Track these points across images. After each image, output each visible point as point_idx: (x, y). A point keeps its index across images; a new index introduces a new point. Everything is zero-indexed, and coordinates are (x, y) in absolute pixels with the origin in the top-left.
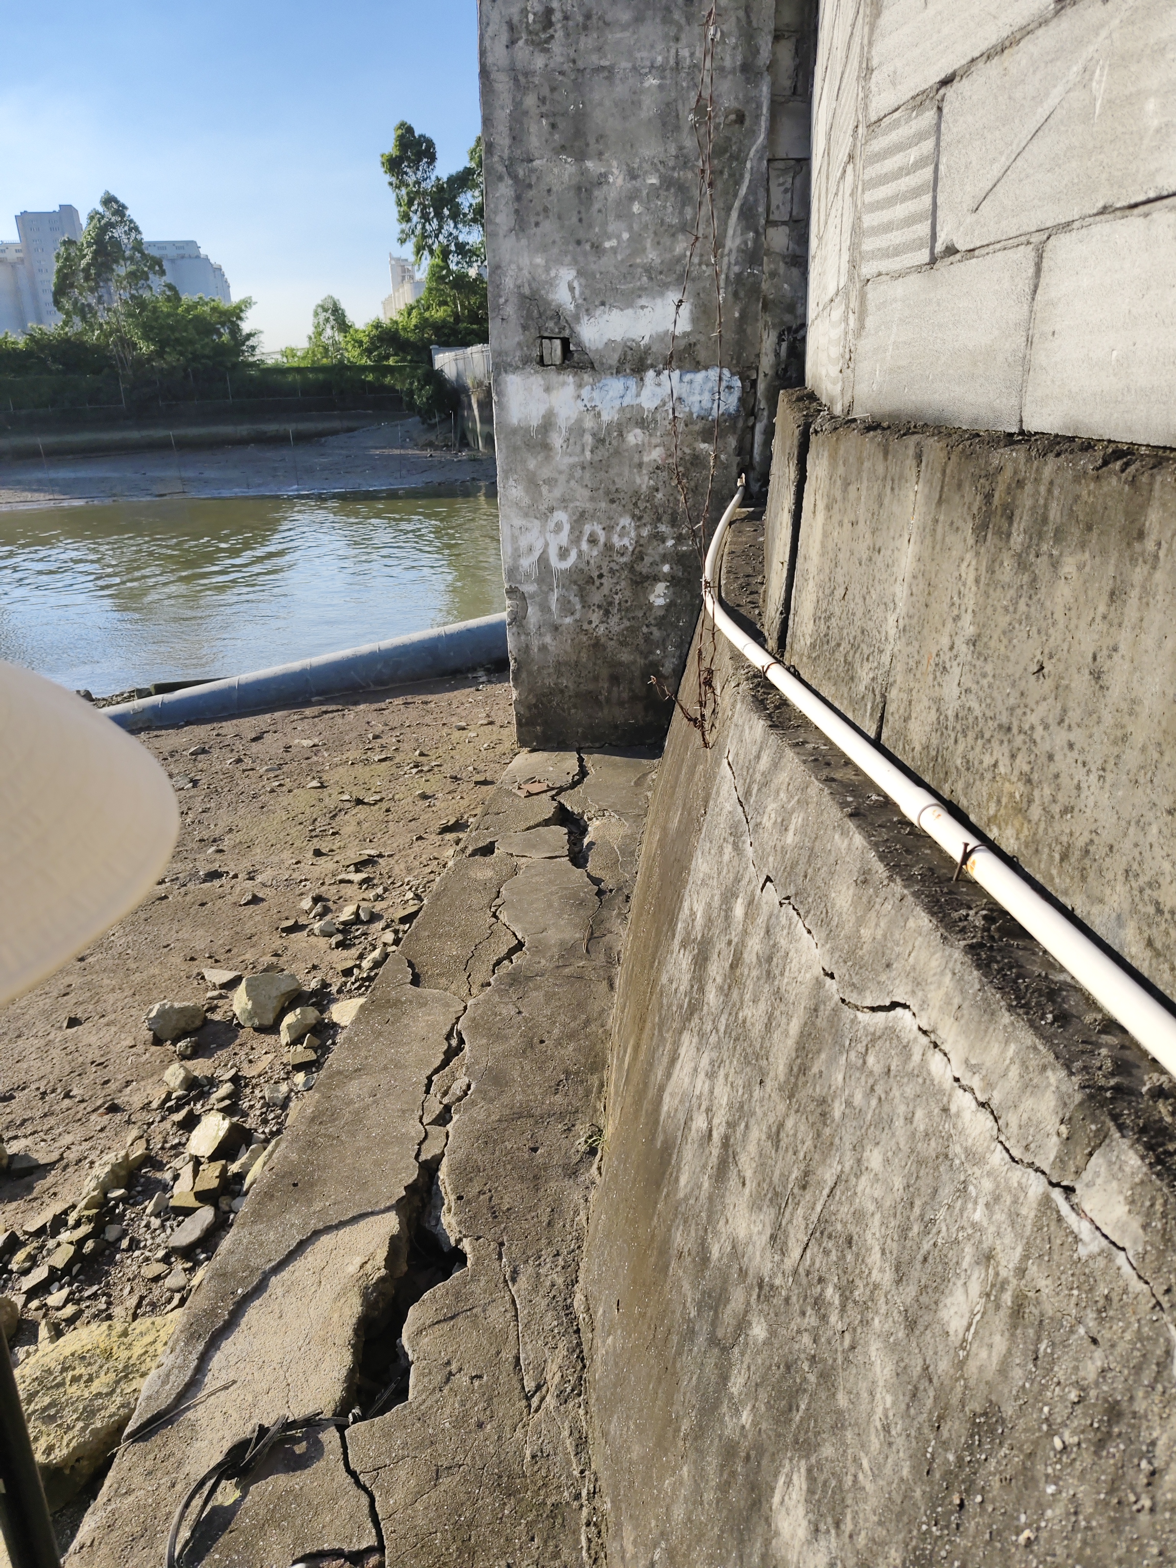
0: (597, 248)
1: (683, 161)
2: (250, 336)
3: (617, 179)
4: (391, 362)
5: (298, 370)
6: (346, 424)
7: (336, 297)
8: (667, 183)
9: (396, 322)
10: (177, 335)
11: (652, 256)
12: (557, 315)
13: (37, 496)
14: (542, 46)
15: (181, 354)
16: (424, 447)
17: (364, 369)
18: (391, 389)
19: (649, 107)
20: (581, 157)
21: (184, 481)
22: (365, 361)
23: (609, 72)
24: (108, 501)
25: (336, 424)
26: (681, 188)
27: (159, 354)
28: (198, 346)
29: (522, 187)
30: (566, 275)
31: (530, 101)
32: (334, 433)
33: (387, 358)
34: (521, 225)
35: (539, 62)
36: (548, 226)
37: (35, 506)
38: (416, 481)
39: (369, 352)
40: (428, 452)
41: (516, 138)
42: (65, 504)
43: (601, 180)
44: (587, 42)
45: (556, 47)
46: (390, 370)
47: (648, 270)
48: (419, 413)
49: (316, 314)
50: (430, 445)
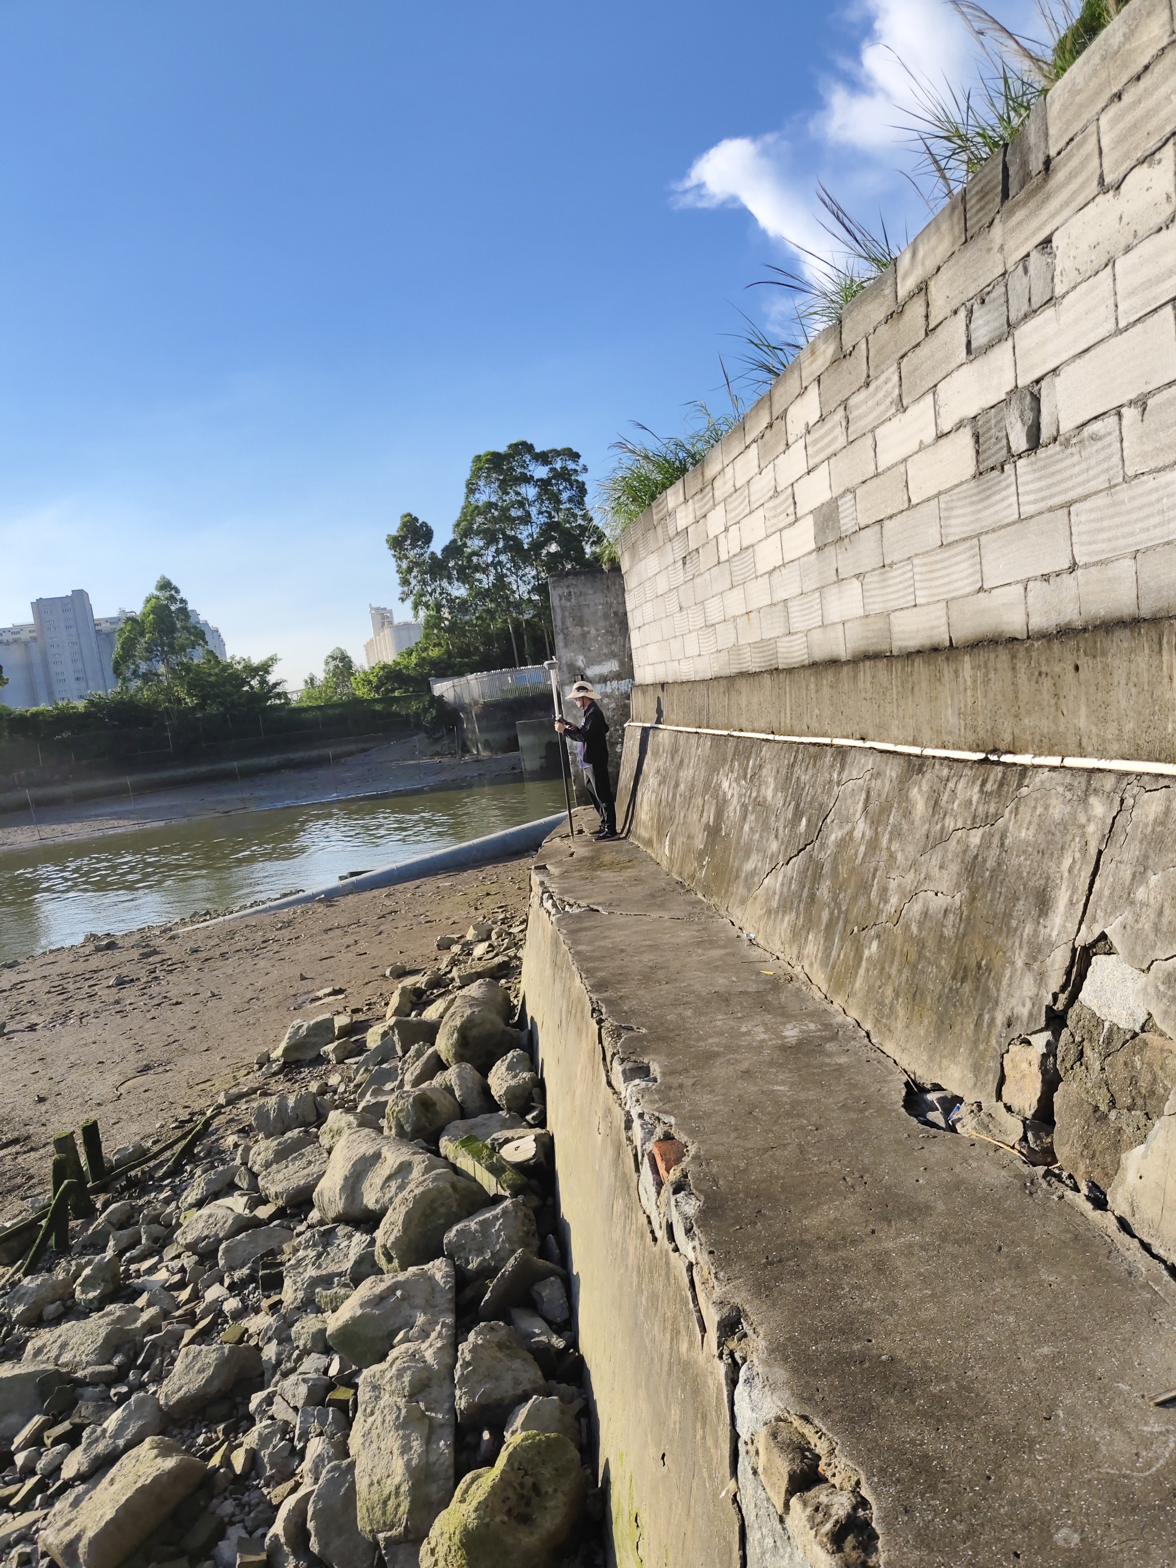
0: (589, 650)
1: (611, 626)
2: (276, 685)
3: (593, 631)
4: (396, 694)
5: (319, 708)
6: (361, 746)
7: (343, 648)
8: (607, 632)
9: (399, 664)
10: (216, 691)
11: (605, 651)
12: (579, 669)
13: (121, 822)
14: (569, 600)
15: (222, 704)
16: (433, 756)
17: (374, 701)
18: (397, 715)
19: (600, 613)
20: (582, 627)
21: (243, 800)
22: (374, 695)
23: (588, 606)
24: (185, 821)
25: (352, 747)
26: (612, 634)
27: (201, 706)
28: (236, 697)
29: (566, 636)
30: (581, 658)
31: (567, 614)
32: (350, 754)
33: (393, 691)
34: (566, 645)
35: (568, 604)
36: (574, 646)
37: (119, 831)
38: (432, 780)
39: (377, 689)
40: (437, 759)
41: (563, 623)
42: (148, 826)
43: (589, 632)
44: (581, 599)
45: (573, 600)
46: (396, 700)
47: (605, 654)
48: (426, 730)
49: (327, 663)
50: (437, 754)
